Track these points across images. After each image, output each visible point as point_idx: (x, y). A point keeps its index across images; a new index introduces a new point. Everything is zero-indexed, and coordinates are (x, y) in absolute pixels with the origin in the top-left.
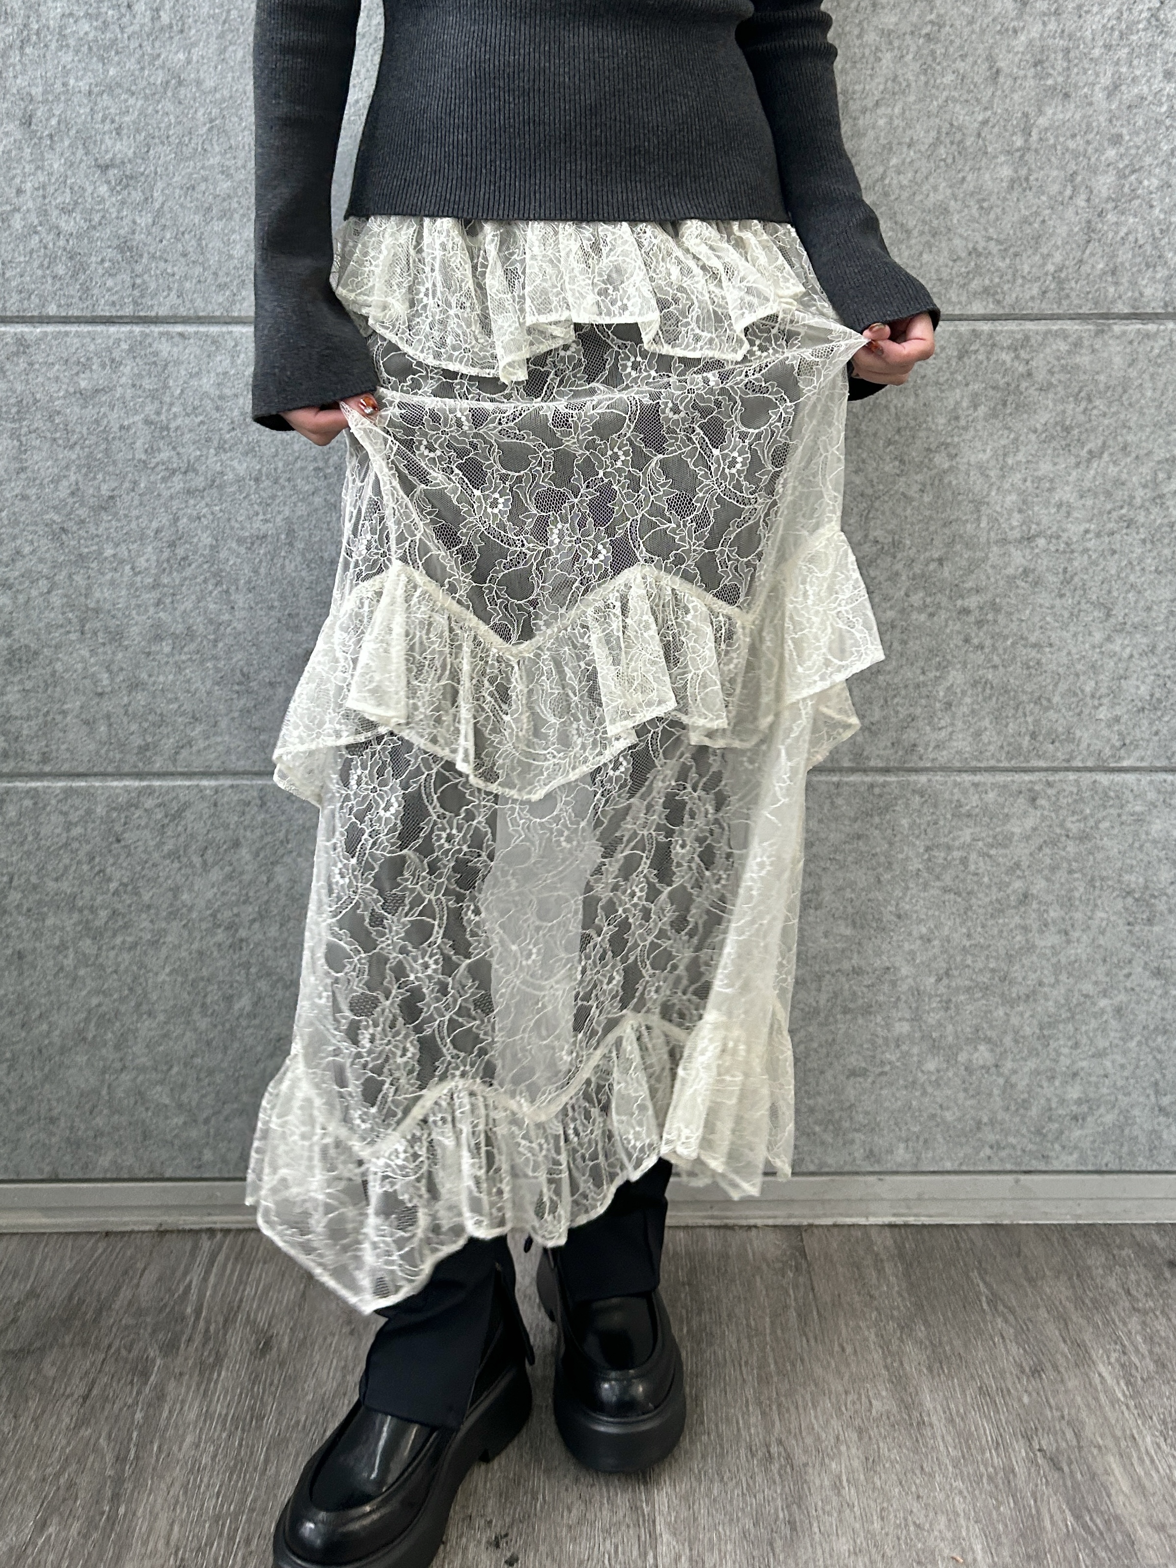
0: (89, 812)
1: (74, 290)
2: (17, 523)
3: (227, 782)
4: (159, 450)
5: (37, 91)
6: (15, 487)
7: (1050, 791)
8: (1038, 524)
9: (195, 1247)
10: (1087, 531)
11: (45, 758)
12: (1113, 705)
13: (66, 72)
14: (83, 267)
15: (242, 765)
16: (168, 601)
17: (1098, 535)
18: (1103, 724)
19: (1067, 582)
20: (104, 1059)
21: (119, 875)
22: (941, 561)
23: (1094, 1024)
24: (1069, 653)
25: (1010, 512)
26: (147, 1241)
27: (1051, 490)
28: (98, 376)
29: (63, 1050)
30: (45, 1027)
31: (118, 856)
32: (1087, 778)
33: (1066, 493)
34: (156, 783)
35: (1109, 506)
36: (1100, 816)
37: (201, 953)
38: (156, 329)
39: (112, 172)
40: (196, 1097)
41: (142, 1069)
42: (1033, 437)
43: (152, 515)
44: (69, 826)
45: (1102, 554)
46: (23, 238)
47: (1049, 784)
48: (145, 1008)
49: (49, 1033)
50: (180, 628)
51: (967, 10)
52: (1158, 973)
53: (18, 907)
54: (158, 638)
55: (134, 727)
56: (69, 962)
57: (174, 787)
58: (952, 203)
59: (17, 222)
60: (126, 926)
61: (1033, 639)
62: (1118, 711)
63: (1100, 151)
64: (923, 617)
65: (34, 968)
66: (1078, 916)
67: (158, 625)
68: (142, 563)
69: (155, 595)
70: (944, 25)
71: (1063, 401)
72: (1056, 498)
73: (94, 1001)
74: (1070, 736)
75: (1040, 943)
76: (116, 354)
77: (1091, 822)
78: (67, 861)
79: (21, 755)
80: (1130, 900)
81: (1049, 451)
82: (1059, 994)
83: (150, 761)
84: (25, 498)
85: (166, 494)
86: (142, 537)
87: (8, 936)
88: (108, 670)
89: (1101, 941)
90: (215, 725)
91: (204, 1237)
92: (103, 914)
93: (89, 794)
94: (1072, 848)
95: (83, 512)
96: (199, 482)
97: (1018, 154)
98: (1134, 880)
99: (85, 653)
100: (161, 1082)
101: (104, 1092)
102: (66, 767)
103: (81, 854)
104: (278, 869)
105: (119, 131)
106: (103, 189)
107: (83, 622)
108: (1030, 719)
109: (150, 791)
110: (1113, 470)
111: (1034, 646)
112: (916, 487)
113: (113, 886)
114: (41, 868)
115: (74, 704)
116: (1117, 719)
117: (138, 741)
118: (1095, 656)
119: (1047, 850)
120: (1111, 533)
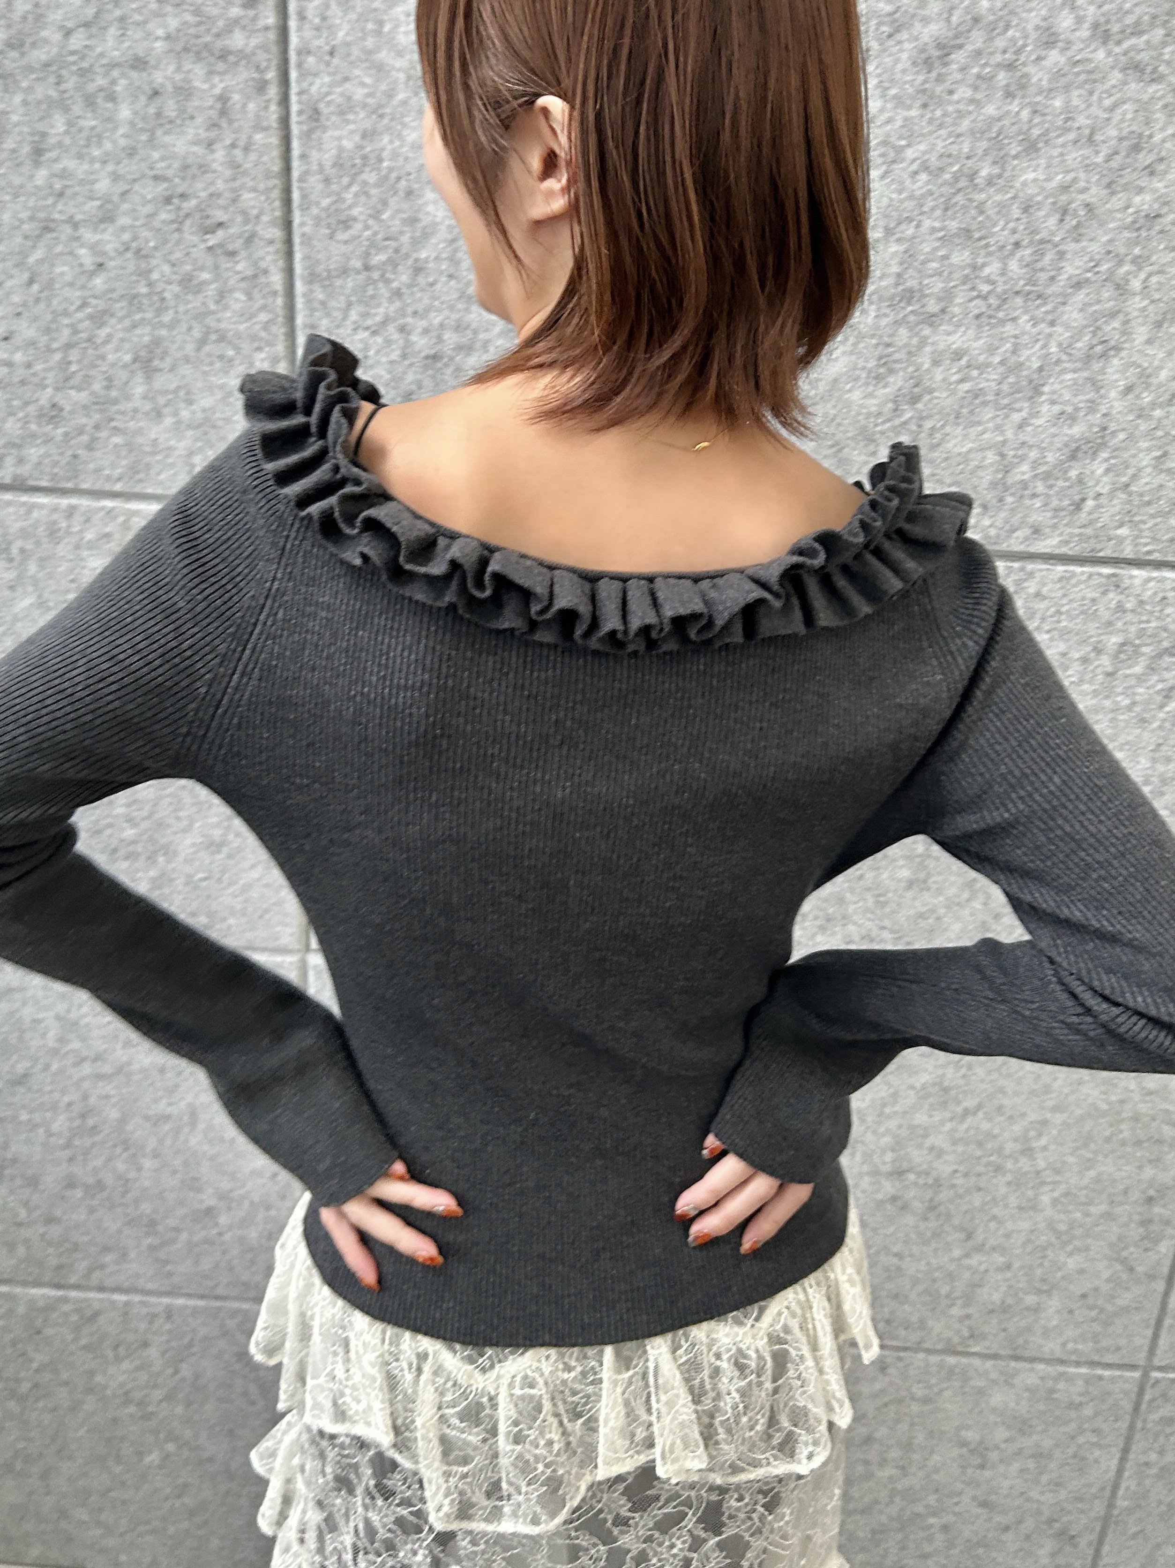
0: (11, 1310)
3: (137, 1298)
4: (69, 1041)
7: (901, 1364)
8: (909, 1162)
10: (956, 1171)
12: (965, 1306)
15: (150, 1286)
16: (80, 1158)
17: (966, 1175)
18: (954, 1319)
19: (932, 1207)
20: (30, 1485)
21: (40, 1358)
23: (921, 1534)
24: (928, 1263)
25: (883, 1151)
27: (926, 1136)
31: (38, 1344)
32: (934, 1359)
33: (939, 1140)
34: (72, 1293)
35: (979, 1153)
36: (945, 1385)
37: (114, 1420)
40: (112, 1518)
41: (64, 1495)
42: (912, 1093)
43: (64, 1091)
45: (968, 1191)
47: (900, 1359)
48: (65, 1453)
50: (91, 1180)
52: (984, 1504)
54: (72, 1186)
55: (50, 1250)
57: (88, 1298)
58: (848, 895)
60: (47, 1395)
61: (895, 1249)
62: (970, 1310)
66: (916, 1457)
67: (71, 1176)
68: (55, 1127)
69: (67, 1153)
72: (928, 1143)
73: (21, 1445)
74: (922, 1323)
75: (880, 1474)
77: (936, 1390)
80: (965, 1450)
81: (926, 1106)
82: (893, 1510)
83: (66, 1277)
85: (76, 1077)
86: (55, 1107)
88: (26, 1206)
89: (935, 1477)
90: (125, 1255)
92: (26, 1384)
93: (11, 1297)
94: (915, 1407)
96: (107, 1069)
97: (918, 860)
98: (971, 1435)
100: (82, 1505)
101: (32, 1507)
104: (184, 1366)
109: (65, 1300)
110: (985, 1126)
111: (896, 1255)
116: (968, 1317)
117: (53, 1262)
118: (953, 1267)
119: (892, 1407)
120: (979, 1175)
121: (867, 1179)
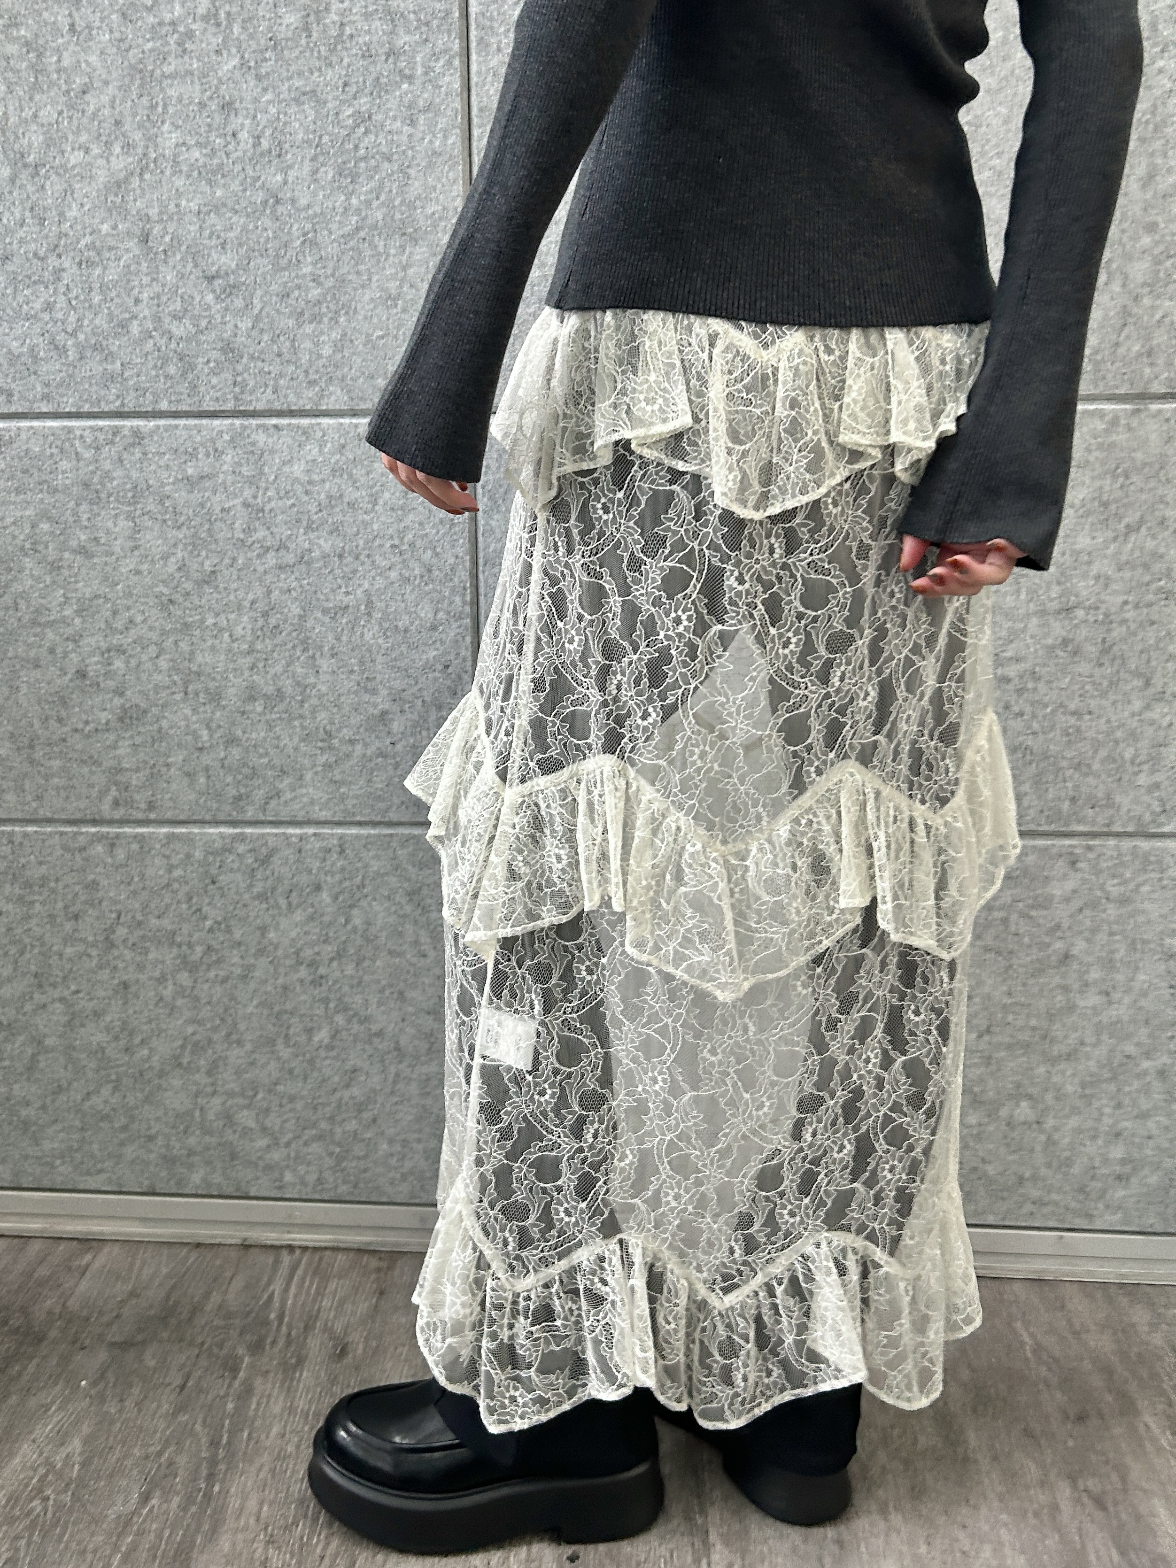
0: (188, 856)
1: (183, 388)
2: (131, 594)
3: (311, 831)
4: (255, 530)
5: (153, 212)
6: (128, 564)
7: (1091, 855)
8: (1077, 596)
9: (277, 1262)
10: (1126, 603)
11: (151, 806)
12: (1153, 771)
13: (179, 194)
14: (192, 367)
15: (324, 815)
16: (261, 665)
17: (1137, 606)
18: (1143, 791)
19: (1106, 649)
20: (196, 1083)
21: (213, 914)
23: (1136, 1084)
24: (1108, 721)
26: (234, 1254)
27: (1089, 563)
28: (204, 464)
29: (162, 1074)
30: (146, 1052)
31: (213, 897)
32: (1127, 844)
33: (1104, 566)
34: (248, 830)
35: (1147, 578)
36: (1140, 879)
37: (285, 988)
38: (254, 422)
39: (218, 282)
40: (278, 1121)
41: (231, 1094)
43: (249, 588)
44: (170, 868)
45: (1141, 625)
46: (140, 342)
47: (1089, 848)
48: (234, 1037)
49: (149, 1057)
50: (270, 690)
51: (1003, 110)
53: (125, 941)
54: (252, 699)
55: (229, 779)
56: (168, 992)
57: (263, 835)
59: (135, 329)
60: (219, 961)
61: (1072, 706)
62: (1159, 777)
63: (1135, 238)
65: (137, 997)
66: (1120, 977)
67: (252, 687)
68: (239, 631)
69: (249, 660)
70: (981, 125)
71: (1100, 477)
72: (1095, 569)
73: (190, 1030)
74: (1109, 802)
75: (1082, 1004)
76: (219, 445)
77: (1132, 886)
78: (167, 900)
79: (130, 803)
81: (1087, 527)
82: (1101, 1052)
83: (243, 810)
84: (138, 572)
85: (261, 569)
86: (240, 607)
87: (115, 968)
88: (208, 727)
89: (1143, 1003)
90: (301, 778)
91: (285, 1253)
92: (199, 949)
93: (189, 840)
94: (1112, 911)
95: (188, 586)
96: (290, 558)
99: (188, 712)
100: (248, 1107)
101: (197, 1113)
102: (169, 815)
103: (181, 895)
104: (355, 912)
105: (223, 245)
106: (210, 298)
107: (186, 683)
108: (1069, 785)
109: (242, 838)
110: (1150, 544)
111: (1074, 713)
113: (208, 923)
114: (145, 907)
115: (178, 758)
116: (1157, 786)
117: (232, 792)
118: (1134, 723)
119: (1087, 912)
120: (1150, 605)
121: (1035, 621)
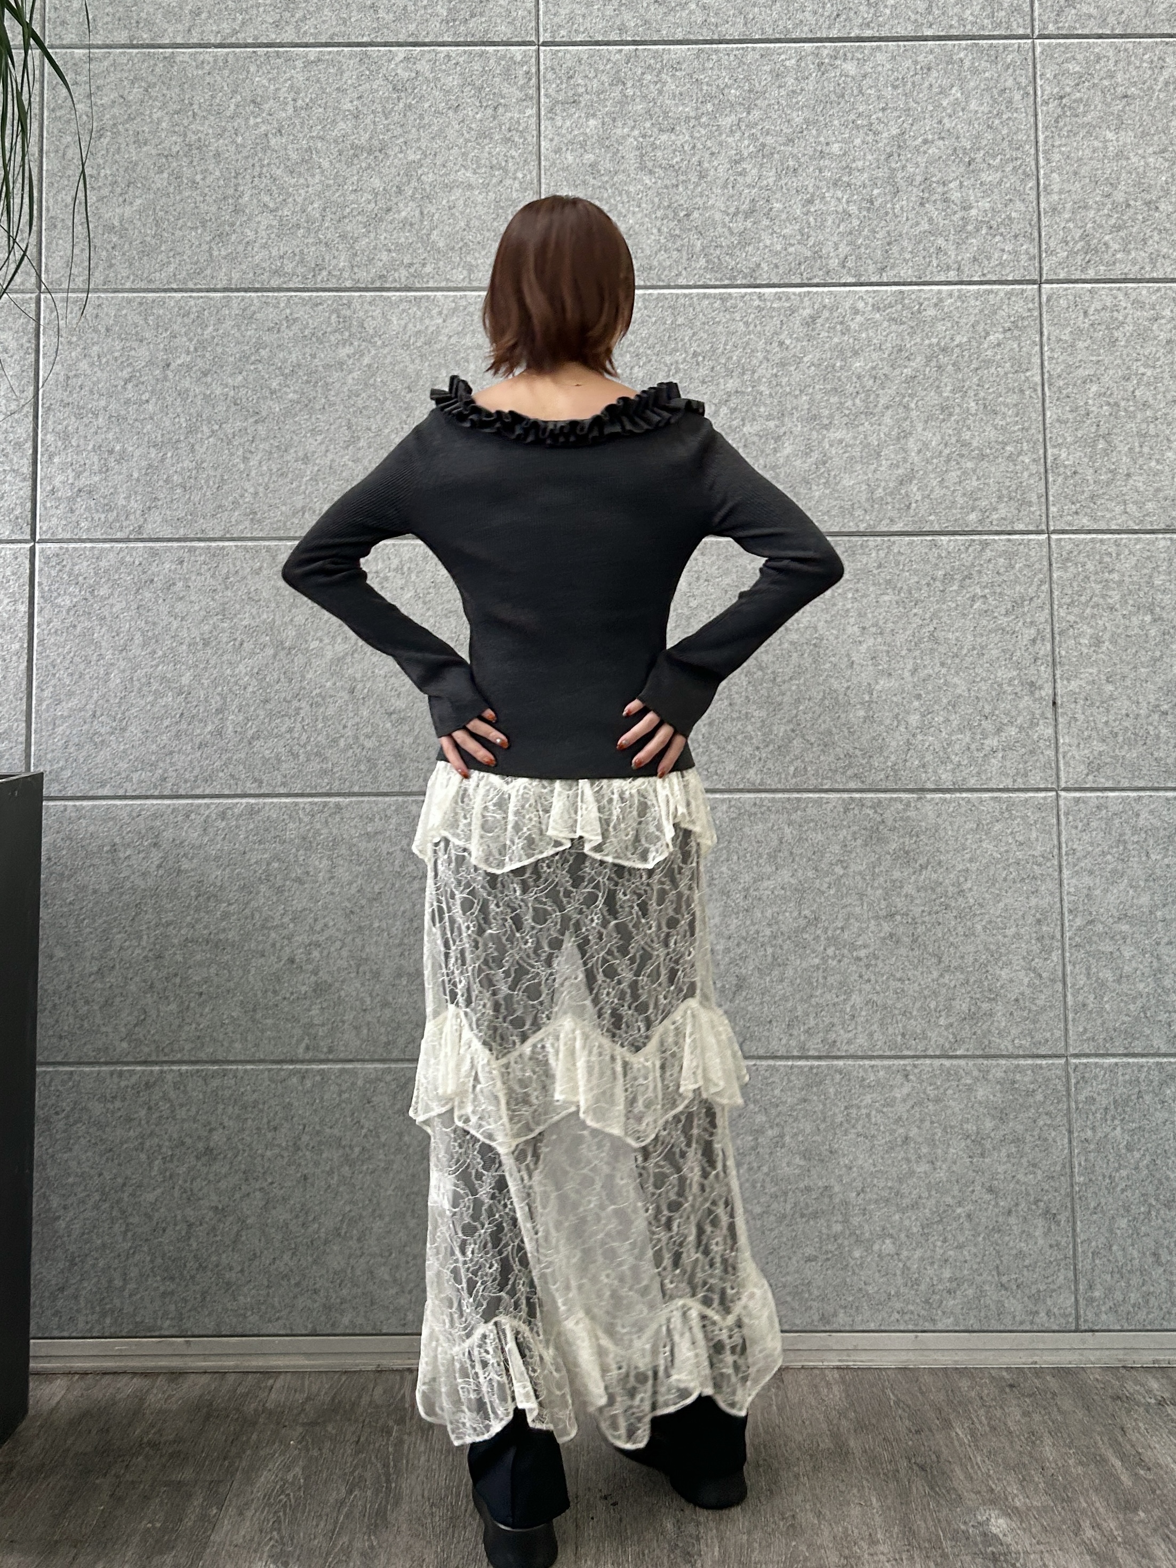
0: (353, 1084)
1: (368, 779)
2: (327, 908)
5: (358, 676)
6: (328, 887)
9: (402, 1378)
11: (330, 1050)
13: (374, 666)
14: (375, 766)
20: (350, 1248)
21: (368, 1124)
22: (842, 929)
26: (372, 1376)
28: (378, 824)
29: (326, 1242)
30: (316, 1226)
31: (367, 1113)
34: (393, 1066)
38: (411, 799)
39: (394, 716)
41: (373, 1255)
44: (340, 1093)
45: (933, 926)
46: (344, 751)
48: (378, 1212)
49: (319, 1229)
53: (308, 1145)
54: (399, 976)
55: (383, 1030)
56: (334, 1181)
57: (402, 1069)
59: (342, 743)
60: (370, 1158)
64: (835, 963)
65: (313, 1185)
67: (400, 968)
69: (398, 951)
73: (348, 1209)
76: (389, 813)
78: (337, 1116)
79: (317, 1048)
83: (390, 1052)
84: (333, 894)
85: (410, 891)
86: (395, 915)
87: (299, 1165)
88: (371, 995)
92: (357, 1150)
93: (354, 1073)
95: (363, 902)
99: (358, 985)
100: (385, 1264)
101: (349, 1271)
102: (342, 1056)
103: (347, 1112)
105: (399, 695)
106: (389, 725)
107: (358, 966)
109: (389, 1071)
112: (826, 885)
113: (364, 1131)
114: (322, 1121)
115: (349, 1016)
117: (384, 1039)
